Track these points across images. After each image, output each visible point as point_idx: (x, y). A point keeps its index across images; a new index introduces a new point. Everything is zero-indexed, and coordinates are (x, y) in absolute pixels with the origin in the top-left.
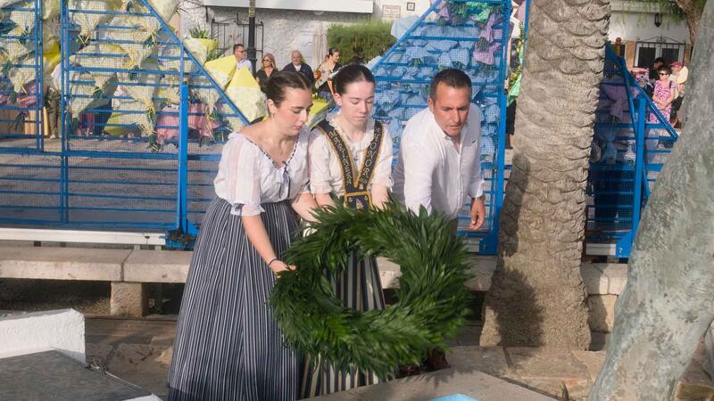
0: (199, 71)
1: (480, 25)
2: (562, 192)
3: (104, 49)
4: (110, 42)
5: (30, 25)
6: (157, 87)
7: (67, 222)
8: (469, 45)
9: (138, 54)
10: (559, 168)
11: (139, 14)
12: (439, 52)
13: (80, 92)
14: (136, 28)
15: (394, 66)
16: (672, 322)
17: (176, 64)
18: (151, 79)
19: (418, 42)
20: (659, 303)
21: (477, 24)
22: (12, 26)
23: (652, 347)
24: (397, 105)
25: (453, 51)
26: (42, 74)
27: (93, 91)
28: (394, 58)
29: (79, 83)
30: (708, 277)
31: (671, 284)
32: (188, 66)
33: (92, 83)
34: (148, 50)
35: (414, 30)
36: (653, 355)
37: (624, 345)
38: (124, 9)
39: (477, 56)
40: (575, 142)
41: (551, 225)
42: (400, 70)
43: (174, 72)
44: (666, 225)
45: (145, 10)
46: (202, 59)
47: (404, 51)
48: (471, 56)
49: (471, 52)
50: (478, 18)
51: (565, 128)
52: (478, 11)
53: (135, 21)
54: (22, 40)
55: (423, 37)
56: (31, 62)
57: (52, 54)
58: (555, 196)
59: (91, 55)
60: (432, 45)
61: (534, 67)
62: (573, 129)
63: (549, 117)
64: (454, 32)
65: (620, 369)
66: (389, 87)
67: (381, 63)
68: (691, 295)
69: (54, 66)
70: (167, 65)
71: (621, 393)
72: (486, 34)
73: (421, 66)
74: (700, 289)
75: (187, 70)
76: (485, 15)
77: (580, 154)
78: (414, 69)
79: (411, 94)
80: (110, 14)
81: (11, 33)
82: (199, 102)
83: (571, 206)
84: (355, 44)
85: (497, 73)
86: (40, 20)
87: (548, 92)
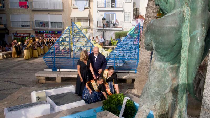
0: (93, 46)
1: (135, 38)
2: (146, 66)
3: (79, 43)
4: (80, 42)
5: (69, 40)
6: (87, 48)
7: (74, 68)
8: (133, 41)
9: (84, 44)
10: (145, 62)
11: (84, 38)
12: (129, 42)
13: (76, 49)
14: (84, 40)
15: (122, 44)
16: (146, 109)
17: (89, 45)
18: (86, 47)
19: (125, 41)
20: (143, 106)
21: (134, 38)
22: (66, 40)
23: (143, 111)
24: (122, 50)
25: (131, 42)
26: (70, 47)
27: (77, 49)
28: (122, 43)
29: (75, 48)
30: (149, 104)
31: (145, 104)
32: (91, 45)
33: (78, 48)
34: (85, 43)
35: (125, 39)
36: (143, 112)
37: (139, 111)
38: (82, 37)
39: (134, 43)
40: (148, 58)
41: (144, 71)
42: (123, 45)
43: (89, 46)
44: (144, 96)
45: (85, 37)
46: (93, 44)
47: (123, 42)
48: (133, 43)
49: (133, 42)
50: (134, 37)
51: (146, 56)
52: (134, 36)
53: (83, 39)
54: (67, 42)
55: (126, 40)
56: (69, 45)
57: (72, 44)
58: (145, 66)
59: (77, 44)
60: (127, 41)
61: (142, 47)
62: (148, 56)
63: (144, 54)
64: (131, 39)
65: (139, 114)
66: (121, 48)
67: (120, 44)
68: (147, 105)
69: (72, 46)
70: (88, 45)
71: (139, 117)
72: (136, 40)
73: (126, 44)
74: (149, 105)
75: (91, 46)
76: (135, 37)
77: (149, 60)
78: (125, 45)
79: (124, 49)
80: (80, 38)
81: (66, 41)
82: (93, 50)
83: (147, 68)
84: (119, 35)
85: (137, 45)
86: (70, 39)
87: (144, 51)
